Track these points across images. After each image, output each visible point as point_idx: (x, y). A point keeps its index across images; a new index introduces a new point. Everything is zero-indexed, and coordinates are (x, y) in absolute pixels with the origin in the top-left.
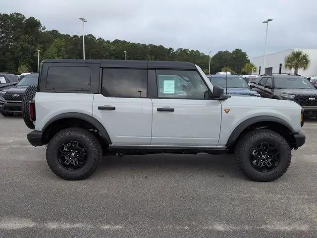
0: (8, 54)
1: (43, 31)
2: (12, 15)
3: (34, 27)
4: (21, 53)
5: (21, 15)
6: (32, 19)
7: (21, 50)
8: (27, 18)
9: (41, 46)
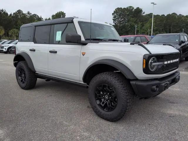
0: (124, 29)
1: (143, 15)
2: (127, 8)
3: (139, 13)
4: (130, 29)
5: (132, 7)
6: (138, 8)
7: (130, 27)
8: (135, 8)
9: (141, 23)
